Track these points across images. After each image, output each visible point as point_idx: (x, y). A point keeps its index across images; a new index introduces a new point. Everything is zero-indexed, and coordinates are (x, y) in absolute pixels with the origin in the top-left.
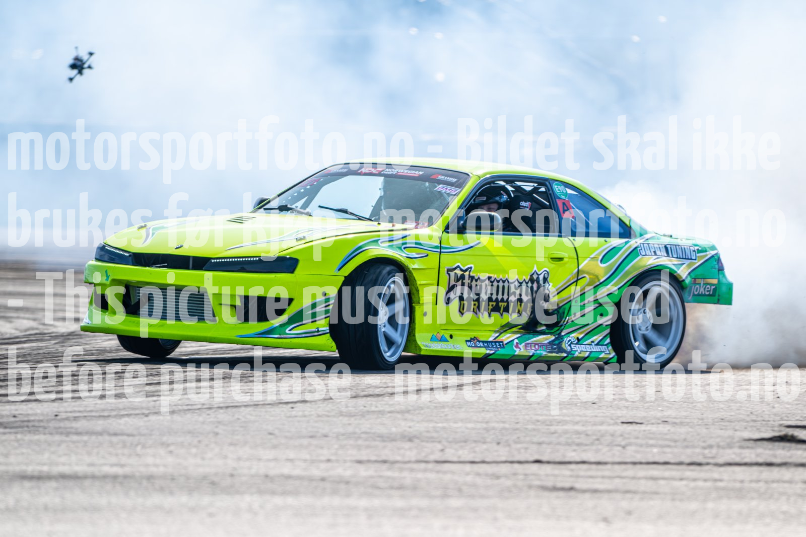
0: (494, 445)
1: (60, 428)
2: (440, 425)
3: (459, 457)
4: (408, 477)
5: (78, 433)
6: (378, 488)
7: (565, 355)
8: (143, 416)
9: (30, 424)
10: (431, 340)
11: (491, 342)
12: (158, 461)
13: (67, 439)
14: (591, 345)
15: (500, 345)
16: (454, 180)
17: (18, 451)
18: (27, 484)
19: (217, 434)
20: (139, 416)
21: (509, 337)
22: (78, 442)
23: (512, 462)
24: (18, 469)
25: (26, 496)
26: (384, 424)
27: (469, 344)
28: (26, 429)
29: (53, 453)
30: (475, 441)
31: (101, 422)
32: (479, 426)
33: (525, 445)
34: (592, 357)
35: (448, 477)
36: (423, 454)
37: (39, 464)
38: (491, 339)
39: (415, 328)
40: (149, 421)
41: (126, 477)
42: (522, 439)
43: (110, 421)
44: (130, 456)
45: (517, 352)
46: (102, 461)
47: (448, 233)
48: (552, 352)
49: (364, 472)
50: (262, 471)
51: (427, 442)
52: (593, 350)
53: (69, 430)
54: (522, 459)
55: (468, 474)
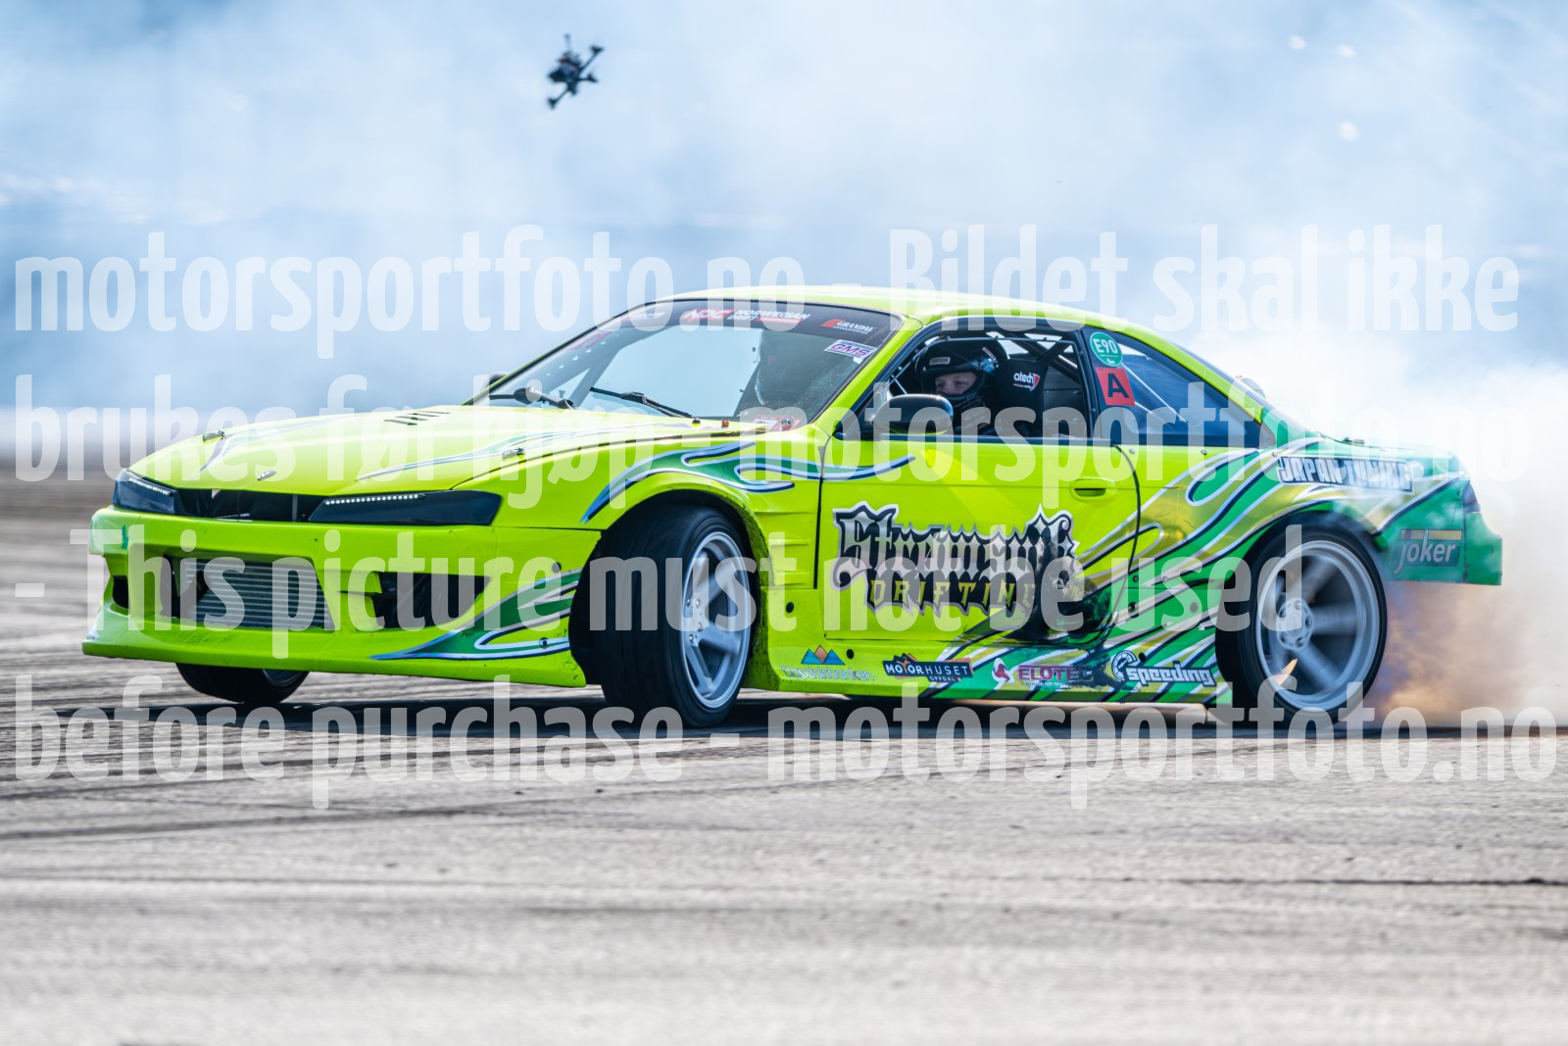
0: (1451, 848)
1: (606, 814)
2: (1345, 810)
3: (1383, 873)
4: (1281, 912)
5: (642, 826)
6: (1224, 933)
7: (1110, 689)
8: (766, 792)
9: (549, 808)
10: (803, 662)
11: (942, 664)
12: (795, 880)
13: (620, 837)
14: (1174, 668)
15: (961, 670)
16: (868, 329)
17: (525, 860)
18: (542, 924)
19: (911, 827)
20: (759, 792)
21: (982, 654)
22: (641, 842)
23: (1484, 883)
24: (525, 893)
25: (539, 947)
26: (1236, 809)
27: (890, 668)
28: (540, 817)
29: (593, 863)
30: (1413, 842)
31: (685, 803)
32: (1420, 811)
33: (1509, 850)
34: (1175, 694)
35: (1361, 911)
36: (1312, 867)
37: (564, 885)
38: (942, 658)
39: (767, 638)
40: (779, 802)
41: (733, 910)
42: (1505, 837)
43: (704, 801)
44: (742, 869)
45: (1000, 684)
46: (688, 880)
47: (841, 438)
48: (1081, 684)
49: (1195, 901)
50: (998, 900)
51: (1320, 842)
52: (1178, 679)
53: (623, 819)
54: (1505, 876)
55: (1398, 906)
